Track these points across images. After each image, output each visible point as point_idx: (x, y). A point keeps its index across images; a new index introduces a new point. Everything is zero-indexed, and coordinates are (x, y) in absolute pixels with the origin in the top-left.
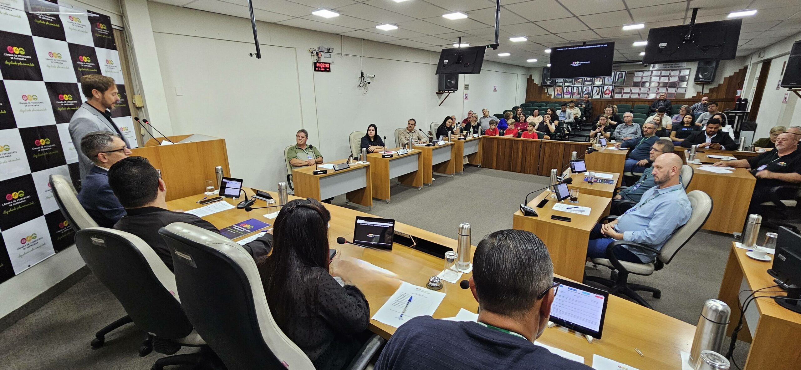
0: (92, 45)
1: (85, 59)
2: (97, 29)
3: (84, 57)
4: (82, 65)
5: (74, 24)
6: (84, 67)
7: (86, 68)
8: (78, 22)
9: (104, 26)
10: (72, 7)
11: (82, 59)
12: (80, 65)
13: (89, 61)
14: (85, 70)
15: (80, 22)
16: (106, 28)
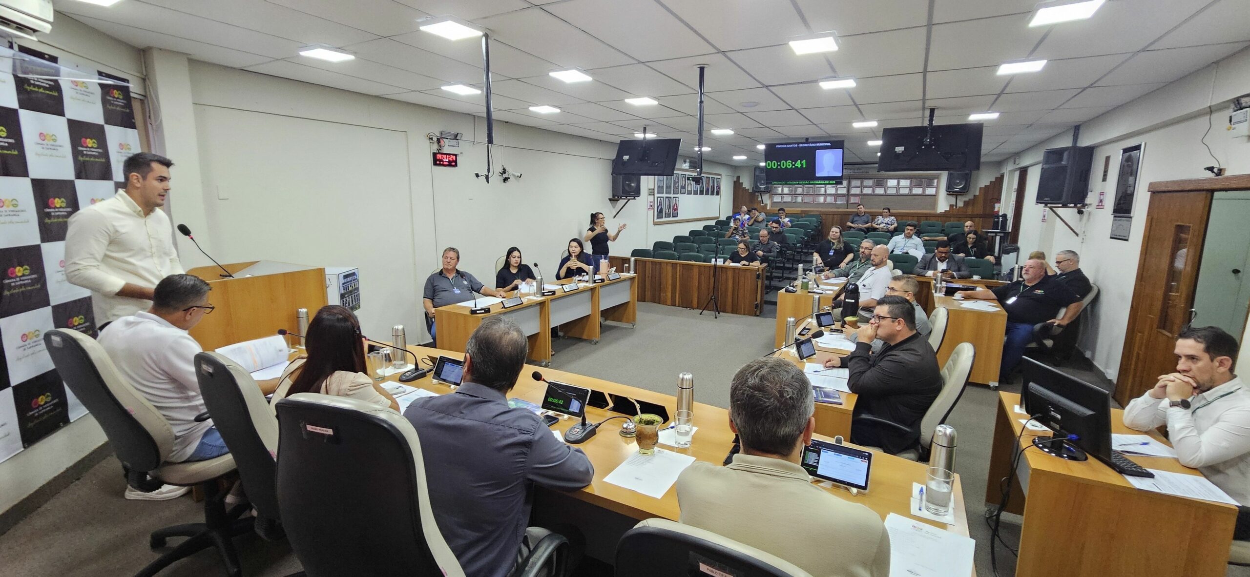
0: (100, 121)
1: (90, 142)
2: (109, 98)
3: (88, 140)
4: (85, 152)
5: (79, 91)
6: (87, 155)
7: (91, 156)
8: (84, 89)
9: (119, 94)
10: (77, 66)
11: (85, 143)
12: (82, 151)
13: (95, 145)
14: (87, 159)
15: (87, 88)
16: (121, 97)
